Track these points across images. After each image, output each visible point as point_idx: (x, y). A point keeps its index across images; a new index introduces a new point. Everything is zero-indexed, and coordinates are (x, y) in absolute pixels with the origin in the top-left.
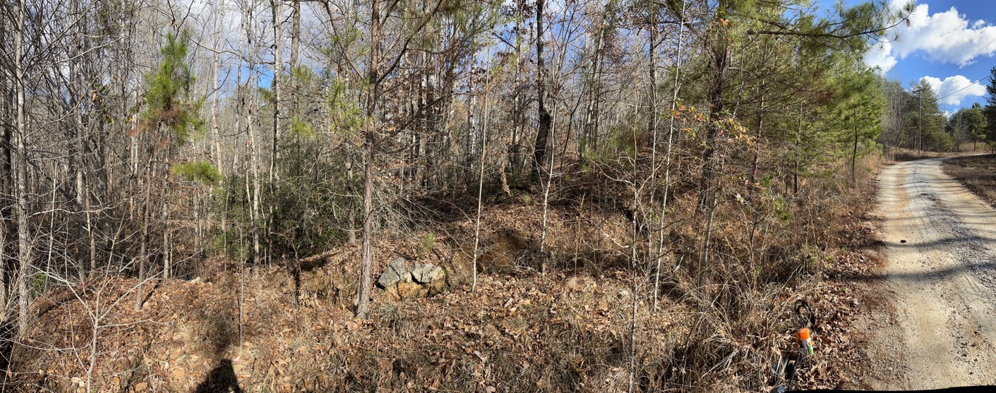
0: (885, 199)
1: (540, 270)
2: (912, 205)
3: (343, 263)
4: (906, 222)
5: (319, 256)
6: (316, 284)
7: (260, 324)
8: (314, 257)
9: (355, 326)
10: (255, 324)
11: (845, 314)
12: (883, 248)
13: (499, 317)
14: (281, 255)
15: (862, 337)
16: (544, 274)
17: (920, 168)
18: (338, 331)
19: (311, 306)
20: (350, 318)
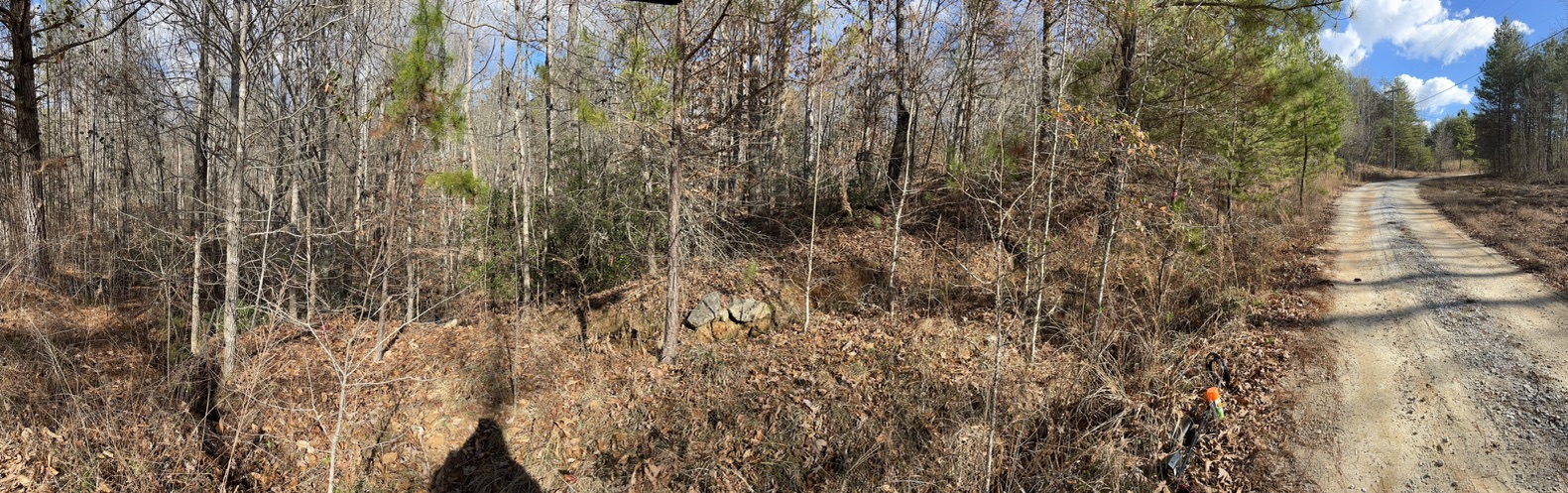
0: (1342, 228)
1: (889, 309)
2: (1376, 235)
3: (643, 298)
4: (1365, 256)
5: (609, 292)
6: (607, 325)
7: (538, 376)
8: (604, 293)
9: (660, 373)
10: (532, 377)
11: (1270, 370)
12: (1330, 289)
13: (835, 362)
14: (559, 291)
15: (1289, 396)
16: (893, 313)
17: (1392, 190)
18: (639, 380)
19: (602, 351)
20: (653, 364)
